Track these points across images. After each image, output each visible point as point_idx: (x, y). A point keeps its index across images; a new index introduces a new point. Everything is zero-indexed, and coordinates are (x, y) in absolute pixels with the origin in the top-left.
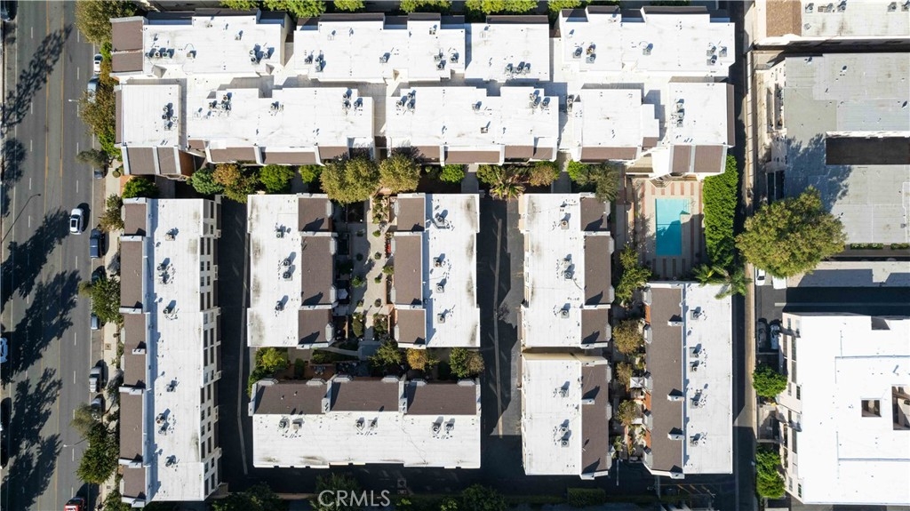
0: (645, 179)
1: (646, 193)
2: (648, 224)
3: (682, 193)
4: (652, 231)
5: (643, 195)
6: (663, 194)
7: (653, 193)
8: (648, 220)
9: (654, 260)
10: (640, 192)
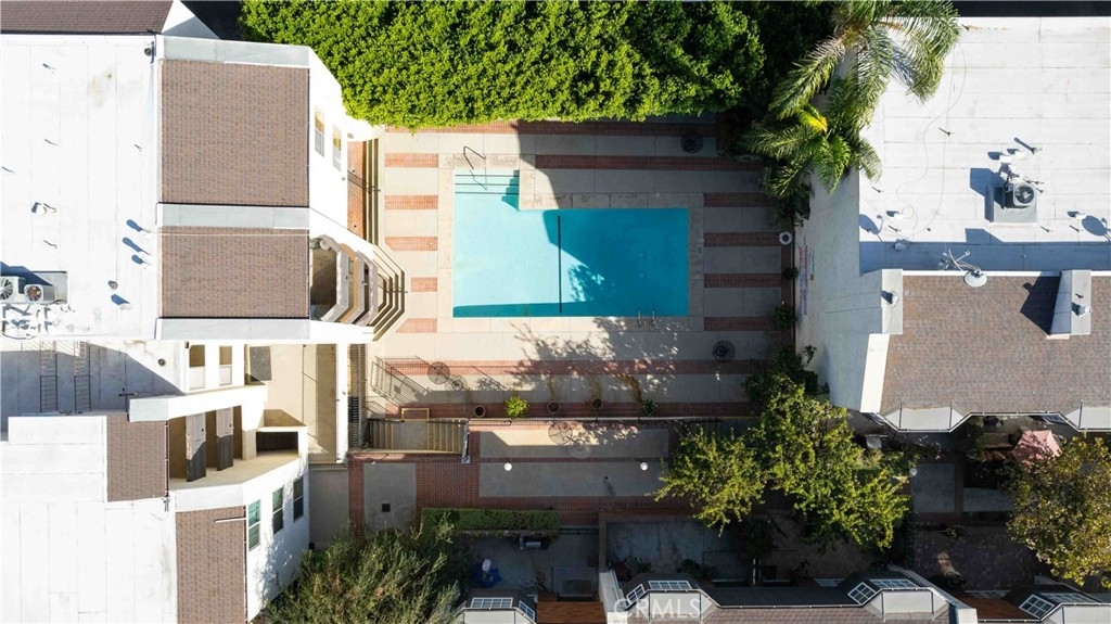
0: (370, 358)
1: (431, 358)
2: (560, 349)
3: (430, 202)
4: (586, 333)
5: (439, 370)
6: (430, 285)
7: (430, 325)
8: (542, 348)
9: (710, 324)
10: (426, 383)
